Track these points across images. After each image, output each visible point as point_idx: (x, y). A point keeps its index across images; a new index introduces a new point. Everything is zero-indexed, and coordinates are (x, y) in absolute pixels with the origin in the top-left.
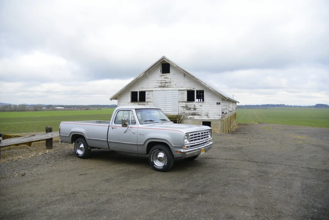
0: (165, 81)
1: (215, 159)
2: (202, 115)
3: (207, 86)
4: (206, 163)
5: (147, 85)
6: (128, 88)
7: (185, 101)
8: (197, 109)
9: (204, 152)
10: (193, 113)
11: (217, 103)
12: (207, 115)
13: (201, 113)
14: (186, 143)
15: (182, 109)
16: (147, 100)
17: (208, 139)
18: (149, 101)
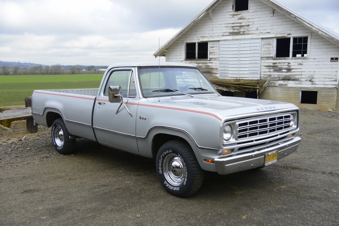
0: (239, 25)
1: (306, 170)
2: (302, 79)
3: (314, 29)
4: (281, 182)
5: (211, 32)
6: (181, 37)
7: (272, 57)
8: (292, 71)
9: (276, 160)
10: (285, 77)
11: (332, 59)
12: (310, 81)
13: (299, 76)
14: (225, 143)
15: (268, 70)
16: (209, 56)
17: (288, 132)
18: (212, 58)
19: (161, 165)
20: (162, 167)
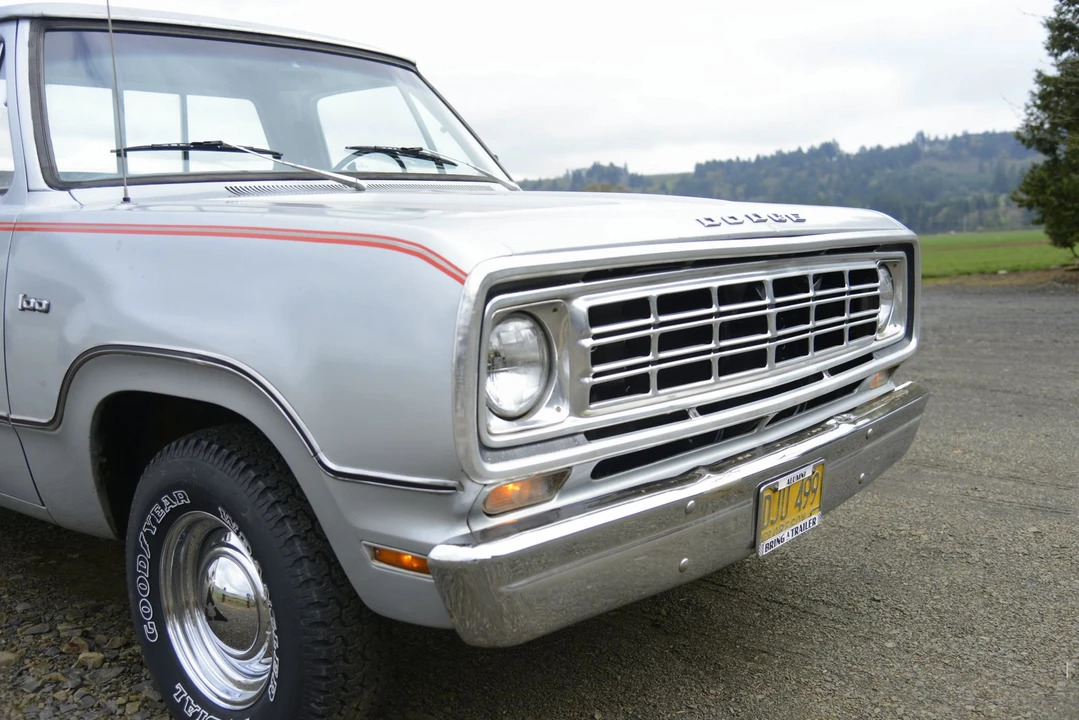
9: (817, 517)
14: (502, 433)
17: (868, 357)
19: (148, 588)
20: (155, 598)
